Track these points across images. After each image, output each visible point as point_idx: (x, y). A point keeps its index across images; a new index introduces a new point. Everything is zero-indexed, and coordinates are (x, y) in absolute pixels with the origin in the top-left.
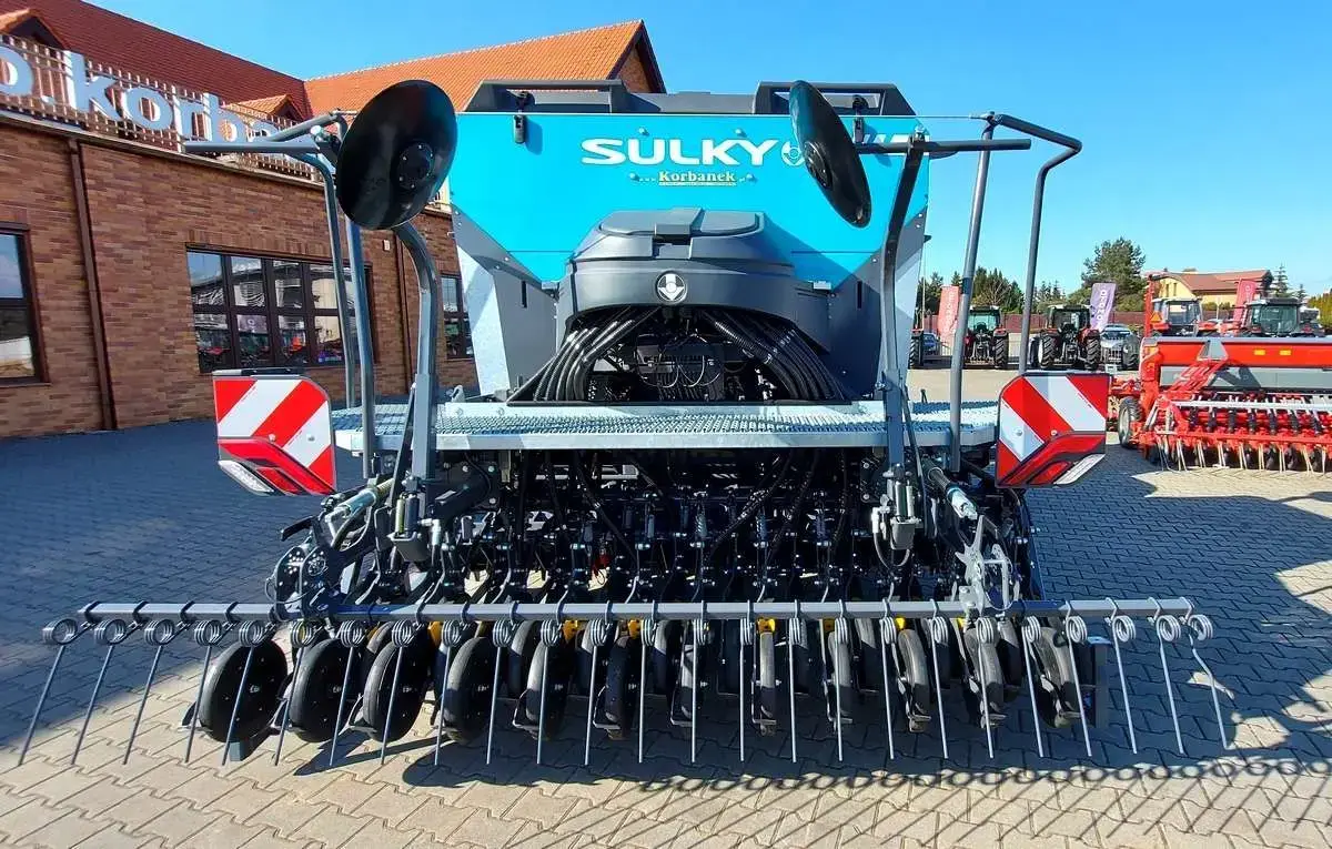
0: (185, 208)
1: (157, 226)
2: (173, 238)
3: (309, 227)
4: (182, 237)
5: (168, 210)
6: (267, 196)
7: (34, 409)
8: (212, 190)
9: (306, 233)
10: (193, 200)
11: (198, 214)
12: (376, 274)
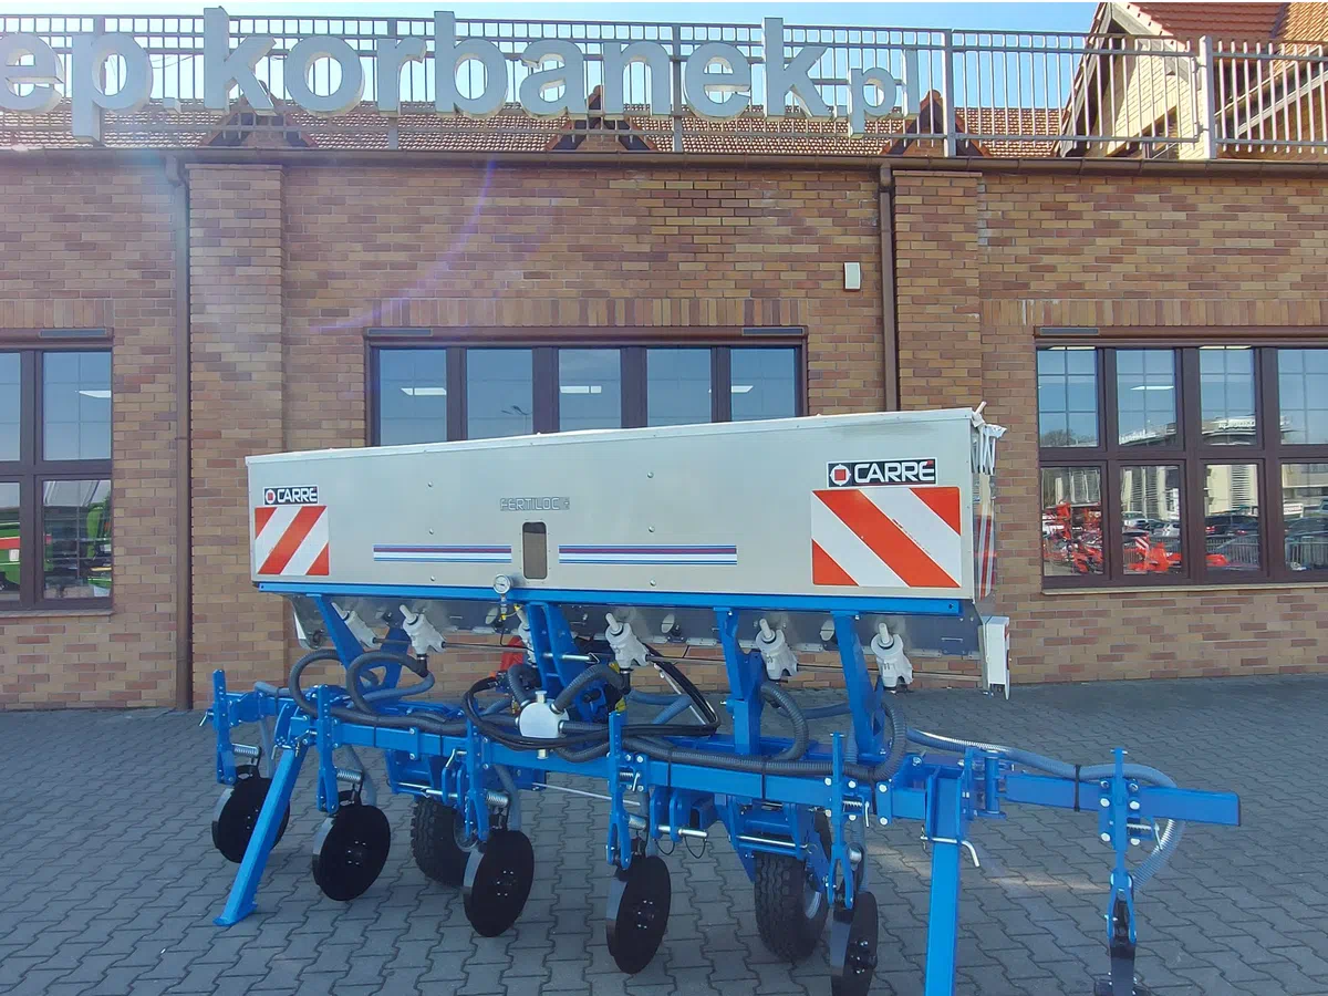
0: (370, 257)
1: (311, 303)
2: (340, 323)
3: (640, 257)
4: (360, 317)
5: (336, 267)
6: (544, 202)
7: (86, 657)
8: (425, 211)
9: (628, 275)
10: (382, 238)
11: (394, 266)
12: (818, 357)
